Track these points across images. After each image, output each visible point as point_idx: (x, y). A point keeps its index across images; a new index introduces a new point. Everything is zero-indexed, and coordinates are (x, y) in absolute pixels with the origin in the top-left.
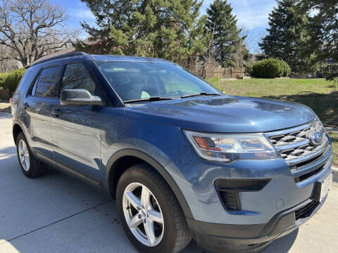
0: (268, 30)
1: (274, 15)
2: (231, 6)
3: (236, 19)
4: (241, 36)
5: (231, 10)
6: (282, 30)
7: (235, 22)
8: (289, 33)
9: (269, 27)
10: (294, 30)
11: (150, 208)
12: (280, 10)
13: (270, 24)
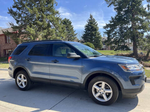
0: (84, 32)
1: (86, 26)
2: (71, 22)
3: (73, 26)
4: (75, 33)
5: (71, 23)
6: (89, 32)
7: (73, 27)
8: (92, 33)
9: (85, 31)
10: (94, 33)
11: (104, 89)
12: (88, 25)
13: (85, 30)
